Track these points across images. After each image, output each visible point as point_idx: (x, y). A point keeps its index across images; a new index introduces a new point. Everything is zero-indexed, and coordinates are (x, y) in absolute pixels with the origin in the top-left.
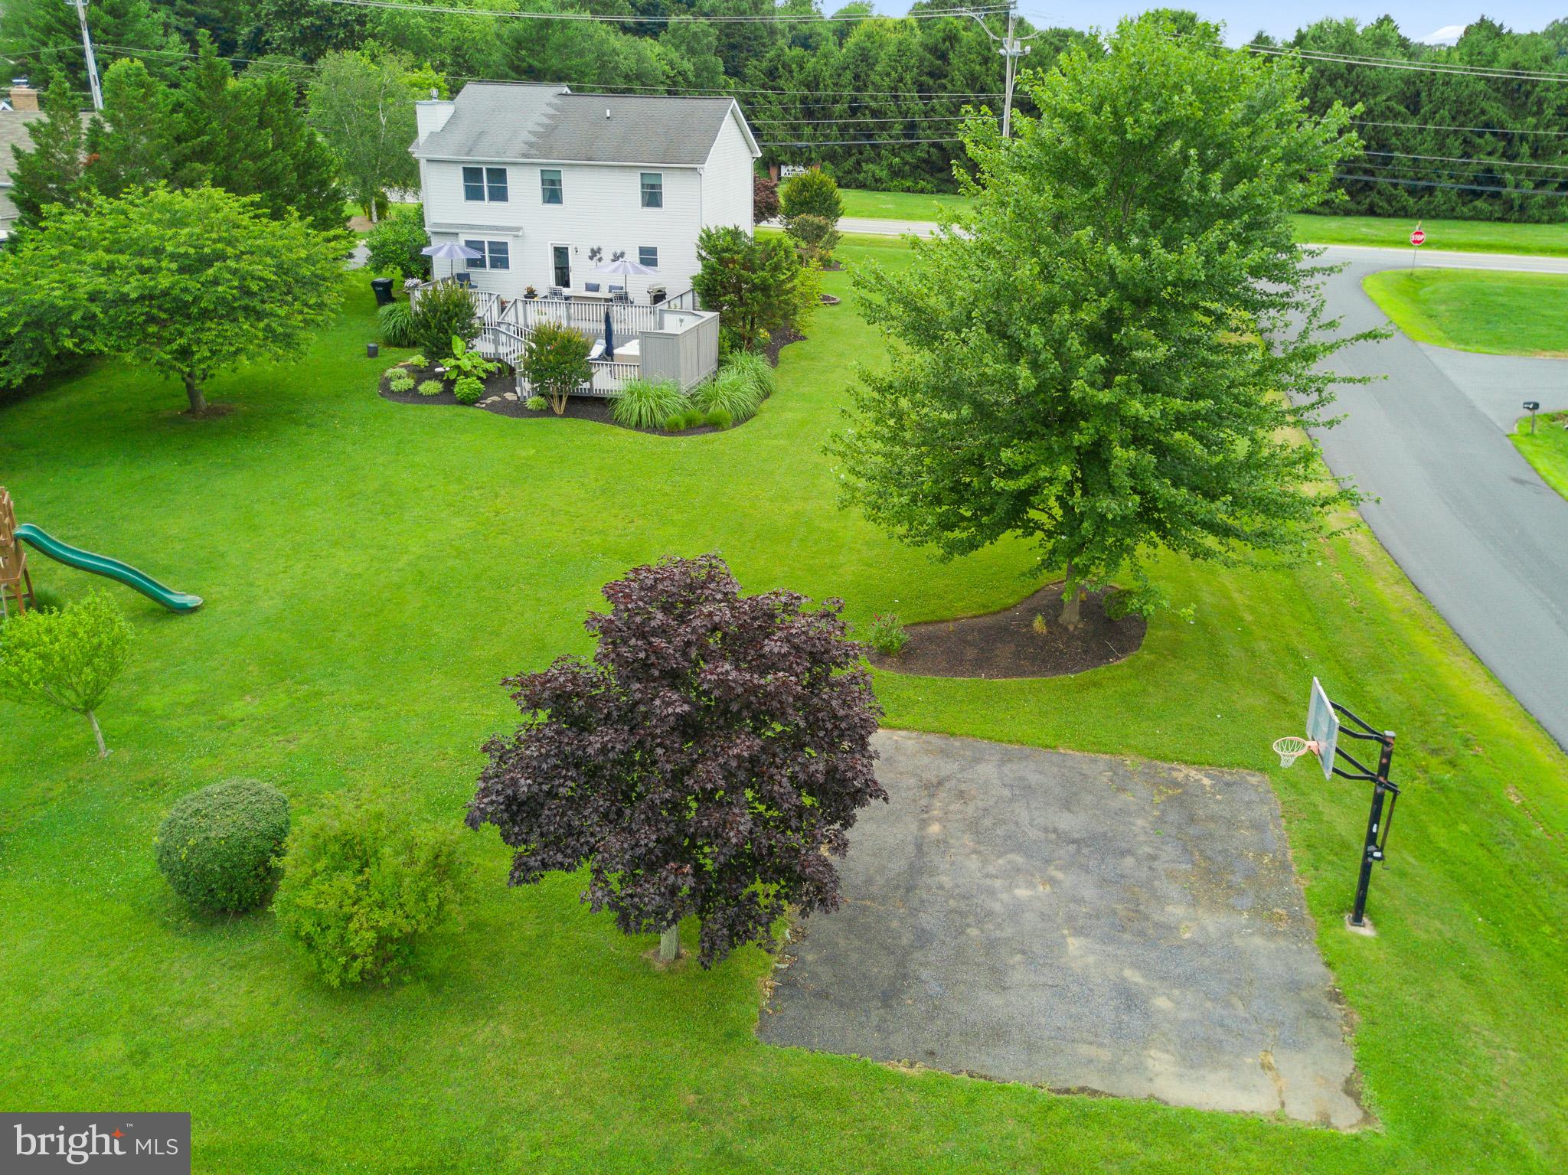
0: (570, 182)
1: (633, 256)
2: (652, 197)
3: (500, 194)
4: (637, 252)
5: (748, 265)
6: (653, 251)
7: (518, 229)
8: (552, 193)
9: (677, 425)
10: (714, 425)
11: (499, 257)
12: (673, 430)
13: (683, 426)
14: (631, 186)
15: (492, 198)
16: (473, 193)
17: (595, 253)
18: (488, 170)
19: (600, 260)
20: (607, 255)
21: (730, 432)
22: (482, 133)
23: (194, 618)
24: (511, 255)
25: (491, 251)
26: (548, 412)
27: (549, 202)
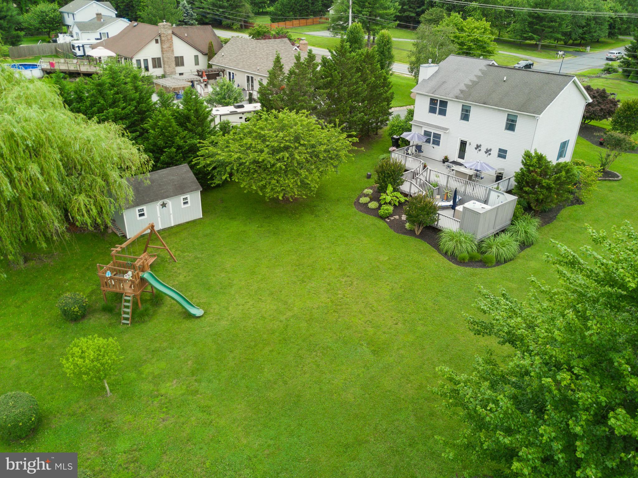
0: (474, 113)
1: (495, 152)
2: (511, 126)
3: (443, 112)
4: (498, 150)
5: (544, 174)
6: (505, 152)
7: (447, 129)
8: (465, 116)
9: (464, 259)
10: (483, 263)
11: (436, 140)
12: (460, 262)
13: (467, 261)
14: (502, 119)
15: (440, 114)
16: (432, 110)
17: (478, 147)
18: (440, 101)
19: (480, 150)
20: (483, 149)
21: (490, 269)
22: (444, 82)
23: (197, 321)
24: (441, 141)
25: (434, 137)
26: (411, 233)
27: (463, 119)
